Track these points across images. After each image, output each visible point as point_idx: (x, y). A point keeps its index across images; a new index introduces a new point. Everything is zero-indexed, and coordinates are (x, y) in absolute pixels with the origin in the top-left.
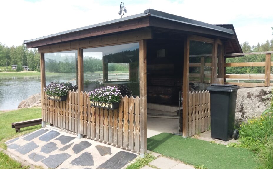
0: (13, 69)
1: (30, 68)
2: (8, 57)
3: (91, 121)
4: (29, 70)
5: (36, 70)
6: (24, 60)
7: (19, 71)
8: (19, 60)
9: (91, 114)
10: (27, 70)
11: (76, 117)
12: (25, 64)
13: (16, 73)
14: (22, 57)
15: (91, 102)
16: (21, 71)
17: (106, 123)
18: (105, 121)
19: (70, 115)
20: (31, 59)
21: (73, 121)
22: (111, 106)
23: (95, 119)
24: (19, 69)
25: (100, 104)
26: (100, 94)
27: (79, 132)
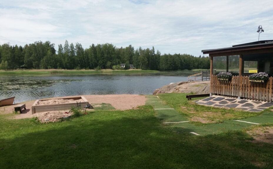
0: (122, 67)
1: (134, 66)
2: (119, 58)
3: (248, 90)
4: (134, 68)
5: (139, 69)
6: (130, 60)
7: (127, 69)
8: (126, 60)
9: (248, 87)
10: (132, 68)
11: (237, 88)
12: (131, 63)
13: (124, 70)
14: (129, 57)
15: (250, 80)
16: (128, 69)
17: (258, 90)
18: (257, 89)
19: (233, 88)
20: (136, 58)
21: (235, 91)
22: (263, 81)
23: (251, 89)
24: (127, 68)
25: (255, 81)
26: (257, 76)
27: (239, 95)
